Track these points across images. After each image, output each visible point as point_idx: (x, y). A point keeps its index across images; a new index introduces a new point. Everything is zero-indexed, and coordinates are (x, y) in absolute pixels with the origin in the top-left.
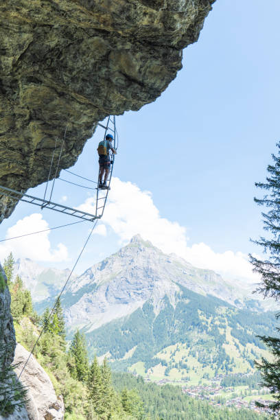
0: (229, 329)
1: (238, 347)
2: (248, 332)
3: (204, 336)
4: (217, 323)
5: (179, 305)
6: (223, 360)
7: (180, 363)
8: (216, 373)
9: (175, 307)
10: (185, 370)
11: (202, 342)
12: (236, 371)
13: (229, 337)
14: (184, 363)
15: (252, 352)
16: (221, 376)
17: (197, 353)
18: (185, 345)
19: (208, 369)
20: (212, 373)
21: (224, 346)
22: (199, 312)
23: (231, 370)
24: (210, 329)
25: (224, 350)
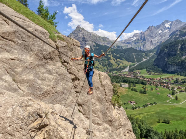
0: (112, 55)
1: (114, 60)
2: (118, 55)
3: (104, 58)
4: (108, 53)
5: (95, 49)
6: (110, 64)
7: (96, 67)
8: (108, 68)
9: (94, 50)
10: (98, 69)
11: (103, 60)
12: (114, 67)
13: (112, 58)
14: (97, 66)
15: (119, 61)
16: (109, 69)
17: (102, 63)
18: (98, 61)
19: (105, 68)
20: (106, 68)
21: (110, 60)
22: (102, 51)
23: (112, 67)
24: (105, 55)
25: (110, 62)
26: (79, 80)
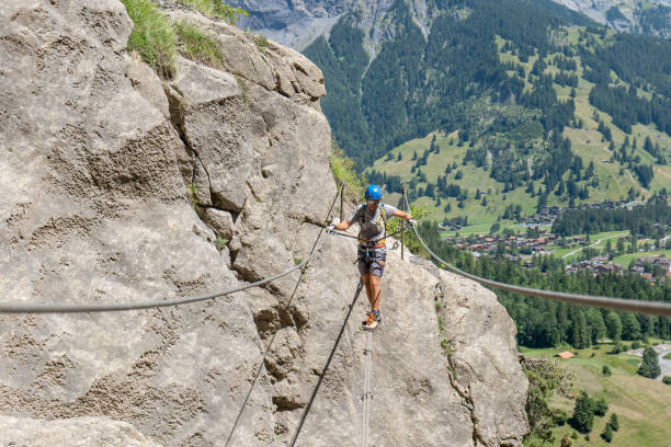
0: (586, 87)
1: (607, 135)
2: (640, 93)
3: (511, 109)
4: (553, 71)
5: (438, 26)
6: (562, 169)
7: (441, 182)
8: (542, 203)
9: (425, 32)
10: (453, 201)
11: (503, 124)
12: (597, 197)
13: (583, 110)
14: (451, 181)
15: (648, 146)
16: (554, 211)
17: (490, 156)
18: (455, 135)
19: (518, 196)
20: (529, 205)
21: (568, 133)
22: (500, 42)
23: (583, 195)
24: (529, 88)
25: (567, 144)
26: (300, 322)
